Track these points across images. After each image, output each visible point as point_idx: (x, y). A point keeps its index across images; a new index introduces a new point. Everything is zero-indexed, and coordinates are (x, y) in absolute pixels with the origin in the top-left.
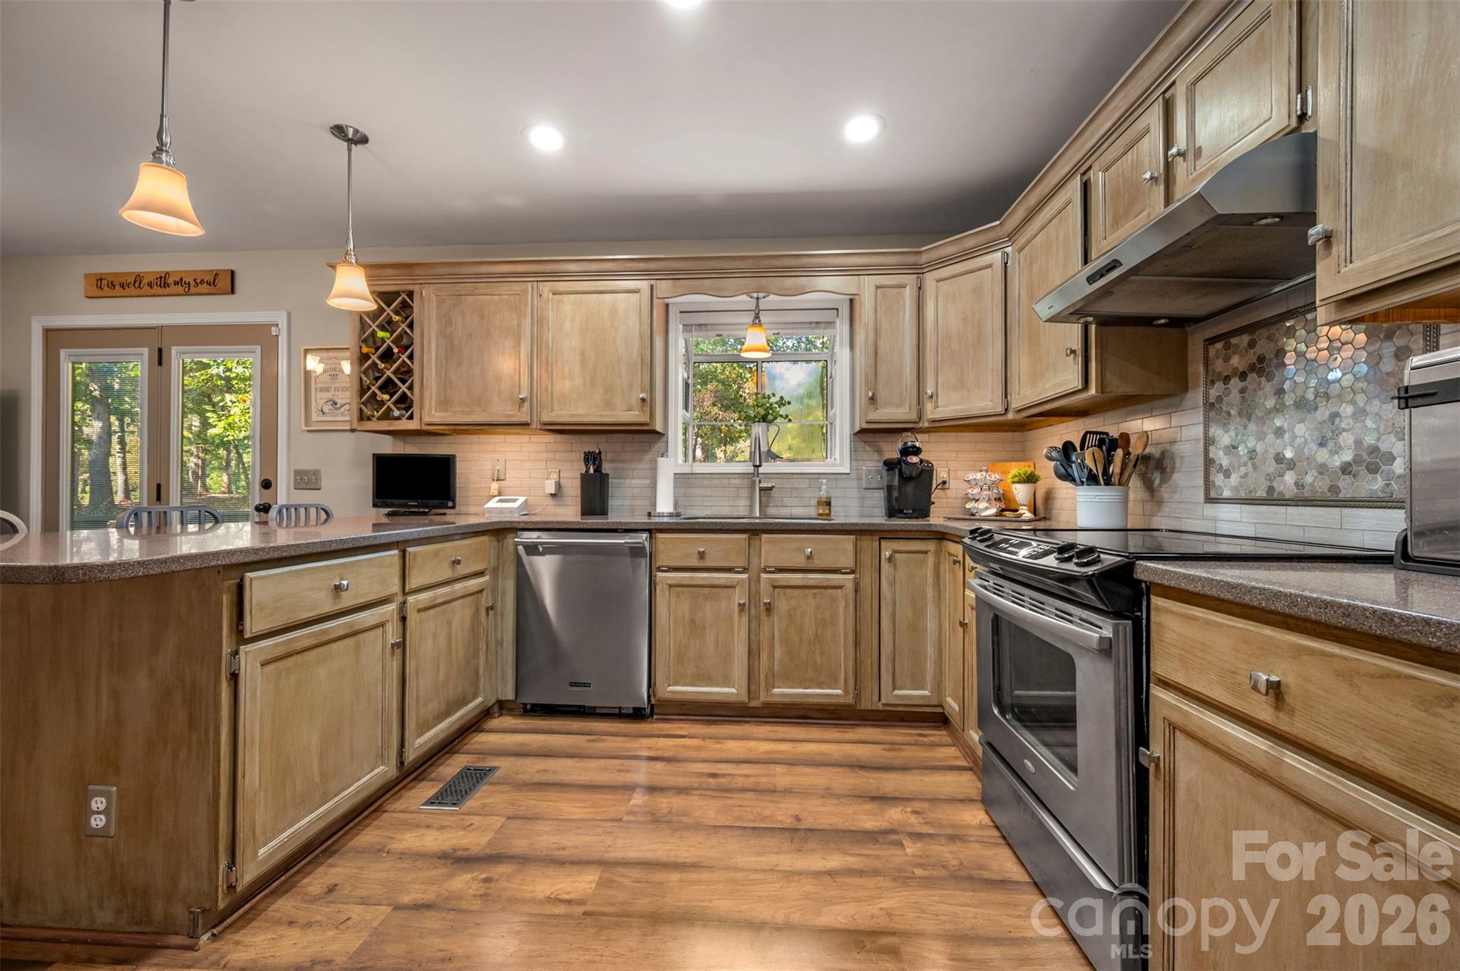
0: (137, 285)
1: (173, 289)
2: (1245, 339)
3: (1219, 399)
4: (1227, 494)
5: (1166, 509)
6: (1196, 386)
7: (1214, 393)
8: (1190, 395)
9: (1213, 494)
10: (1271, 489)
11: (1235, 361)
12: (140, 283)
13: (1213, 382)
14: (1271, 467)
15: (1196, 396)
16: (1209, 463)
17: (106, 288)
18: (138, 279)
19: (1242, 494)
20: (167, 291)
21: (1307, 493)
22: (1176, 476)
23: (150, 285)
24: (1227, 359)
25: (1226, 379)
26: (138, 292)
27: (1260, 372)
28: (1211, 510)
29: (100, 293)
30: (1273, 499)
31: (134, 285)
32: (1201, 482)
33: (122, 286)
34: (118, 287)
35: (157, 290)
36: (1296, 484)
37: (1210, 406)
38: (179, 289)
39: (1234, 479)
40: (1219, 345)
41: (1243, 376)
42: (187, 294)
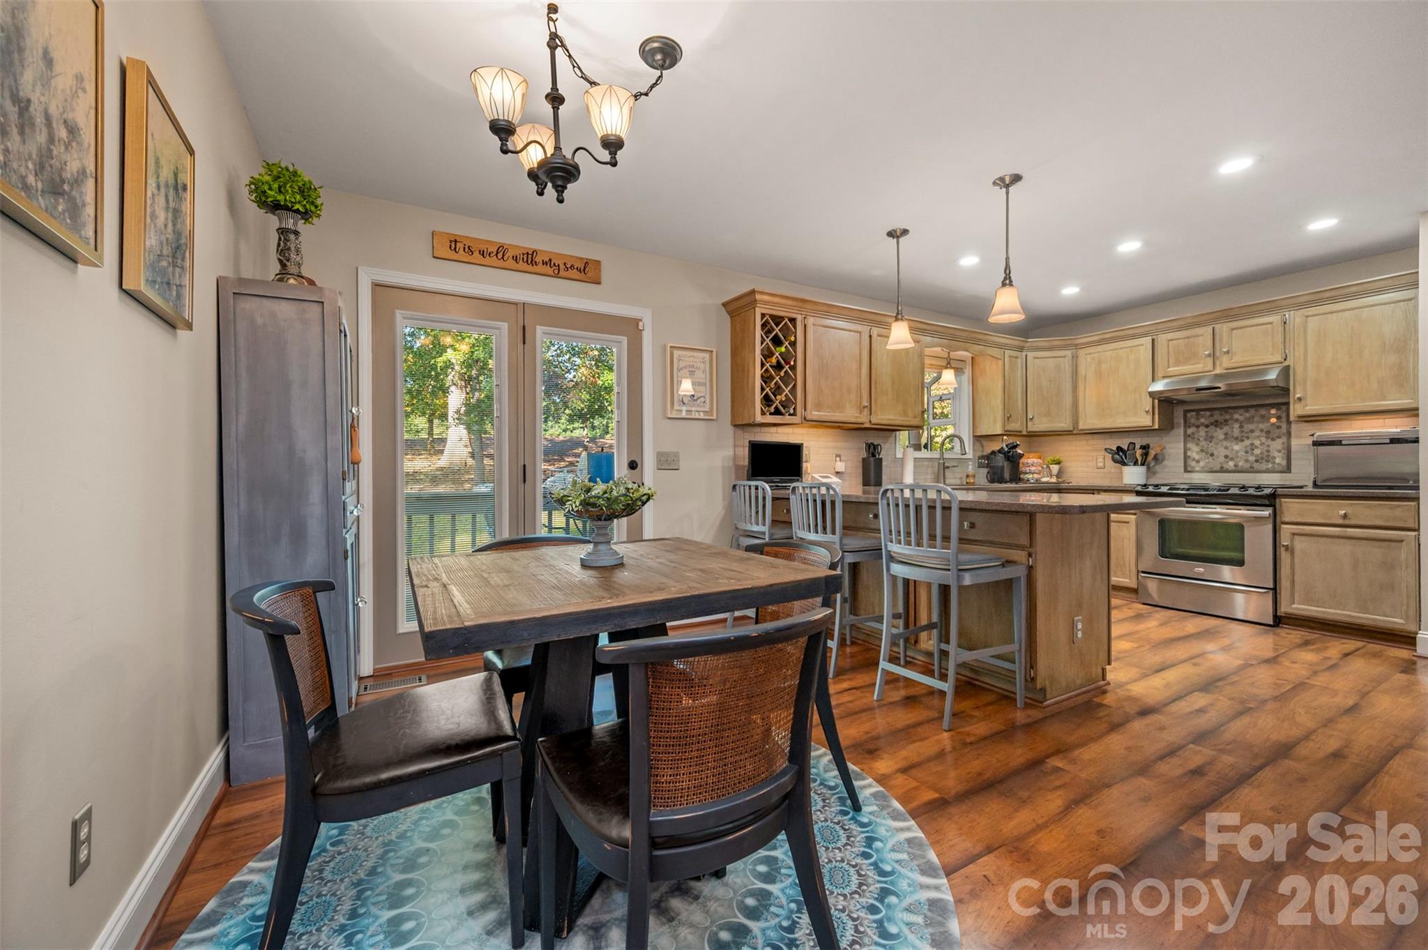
0: (500, 256)
1: (540, 268)
2: (1208, 413)
3: (1193, 433)
4: (1197, 469)
5: (1158, 476)
6: (1179, 427)
7: (1189, 431)
8: (1175, 431)
9: (1189, 469)
10: (1222, 467)
11: (1202, 420)
12: (503, 255)
13: (1189, 427)
14: (1222, 459)
15: (1180, 431)
16: (1186, 458)
17: (461, 251)
18: (501, 251)
19: (1207, 469)
20: (535, 268)
21: (1239, 468)
22: (1165, 462)
23: (515, 259)
24: (1198, 419)
25: (1198, 427)
26: (501, 263)
27: (1216, 426)
28: (1187, 475)
29: (455, 256)
30: (1222, 470)
31: (496, 255)
32: (1182, 464)
33: (482, 253)
34: (476, 254)
35: (522, 265)
36: (1235, 465)
37: (1187, 437)
38: (547, 269)
39: (1202, 464)
40: (1193, 413)
41: (1207, 426)
42: (557, 276)
